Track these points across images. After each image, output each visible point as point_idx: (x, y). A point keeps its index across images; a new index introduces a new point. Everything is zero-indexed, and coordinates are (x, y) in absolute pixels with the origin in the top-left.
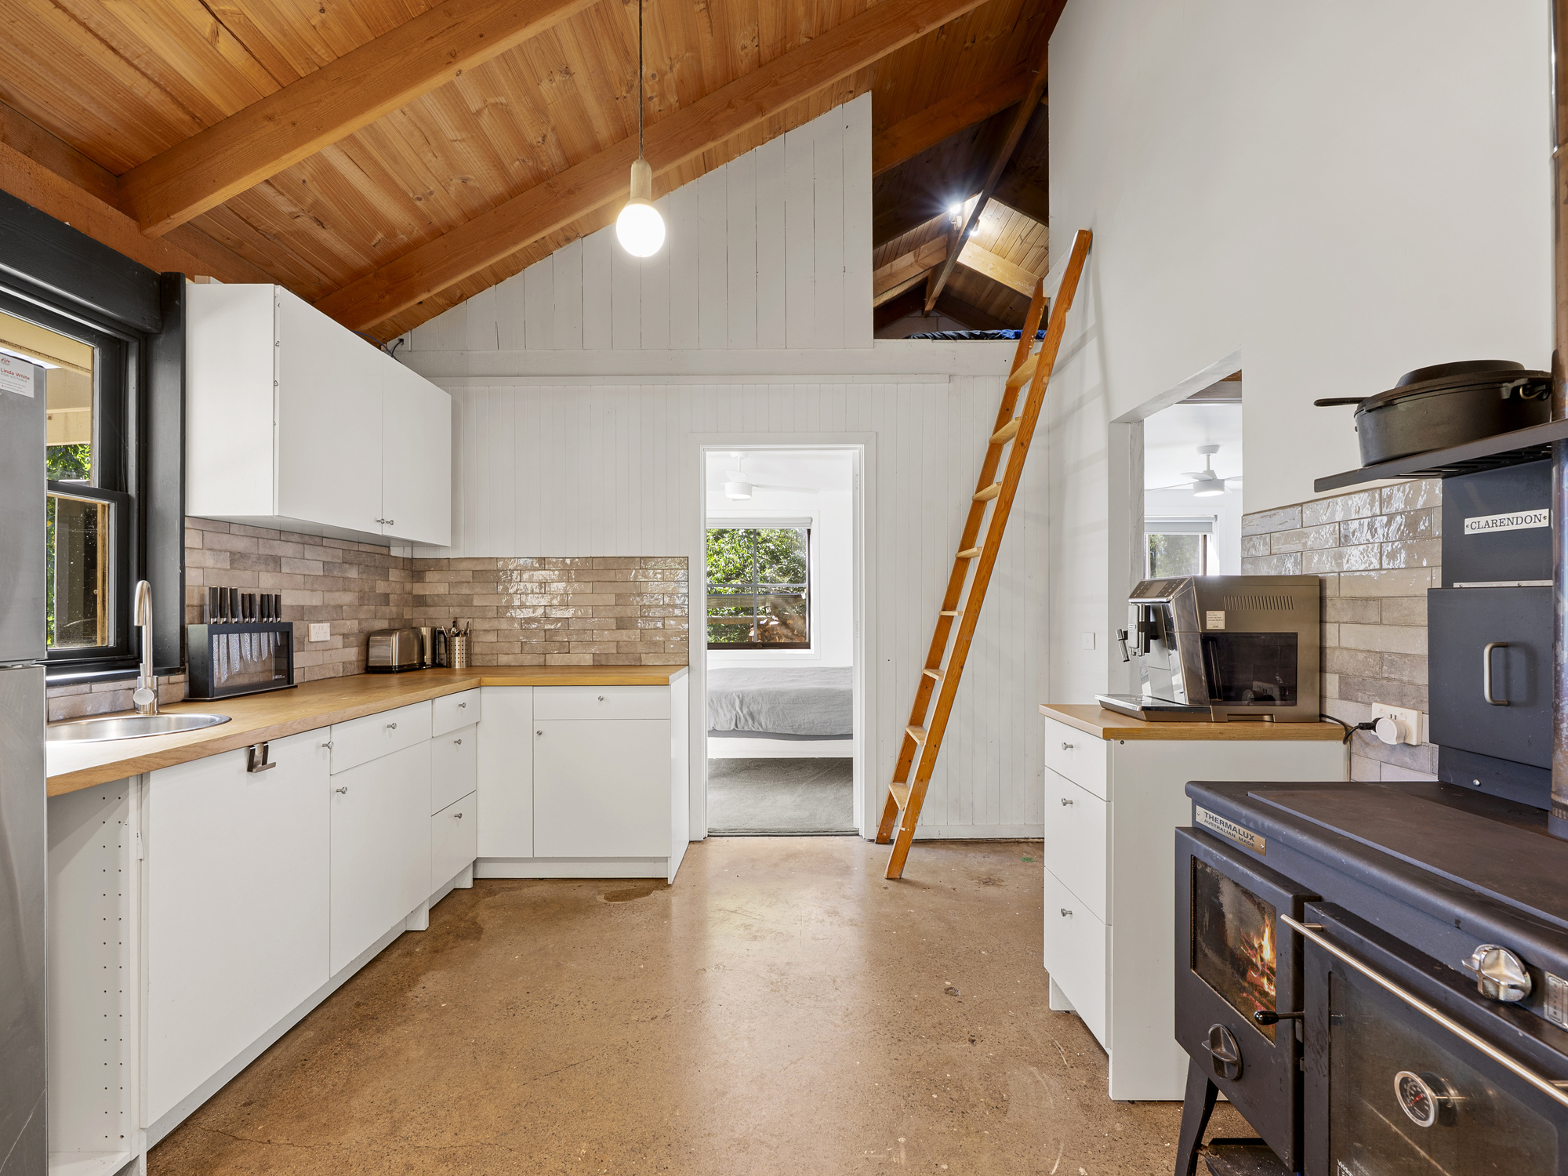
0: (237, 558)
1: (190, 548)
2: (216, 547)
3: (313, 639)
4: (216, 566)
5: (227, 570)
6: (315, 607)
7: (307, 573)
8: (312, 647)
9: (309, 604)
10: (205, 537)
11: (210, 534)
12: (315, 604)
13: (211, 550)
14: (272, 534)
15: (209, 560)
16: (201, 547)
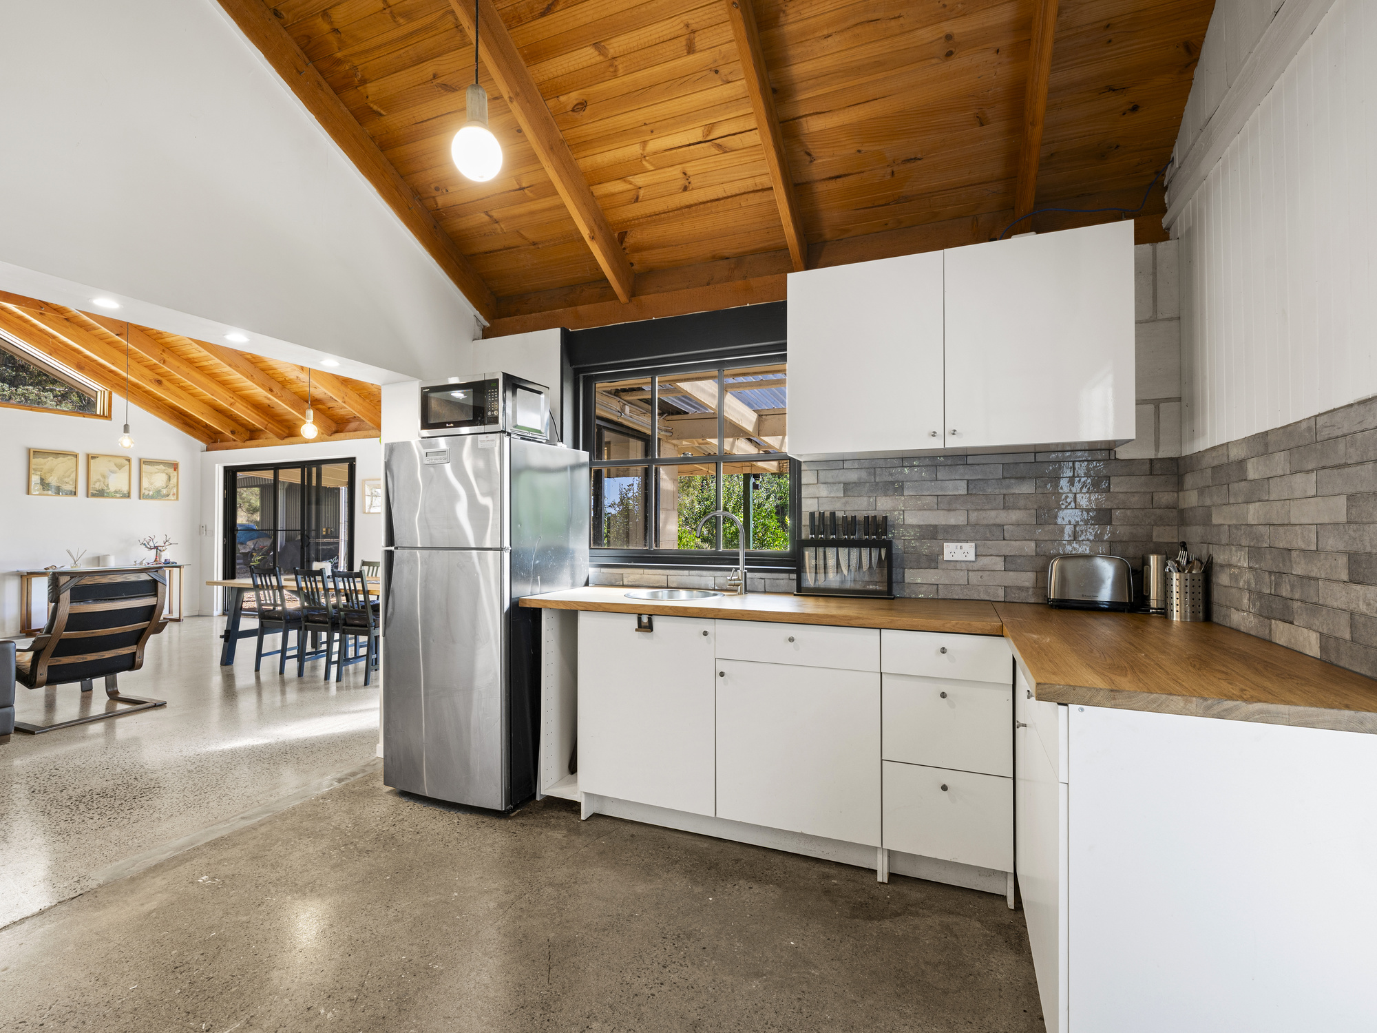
0: (848, 487)
1: (807, 484)
2: (830, 480)
3: (946, 558)
4: (829, 496)
5: (840, 497)
6: (954, 527)
7: (940, 493)
8: (945, 566)
9: (943, 523)
10: (819, 475)
11: (824, 472)
12: (954, 524)
13: (825, 483)
14: (896, 462)
15: (823, 491)
16: (816, 482)
